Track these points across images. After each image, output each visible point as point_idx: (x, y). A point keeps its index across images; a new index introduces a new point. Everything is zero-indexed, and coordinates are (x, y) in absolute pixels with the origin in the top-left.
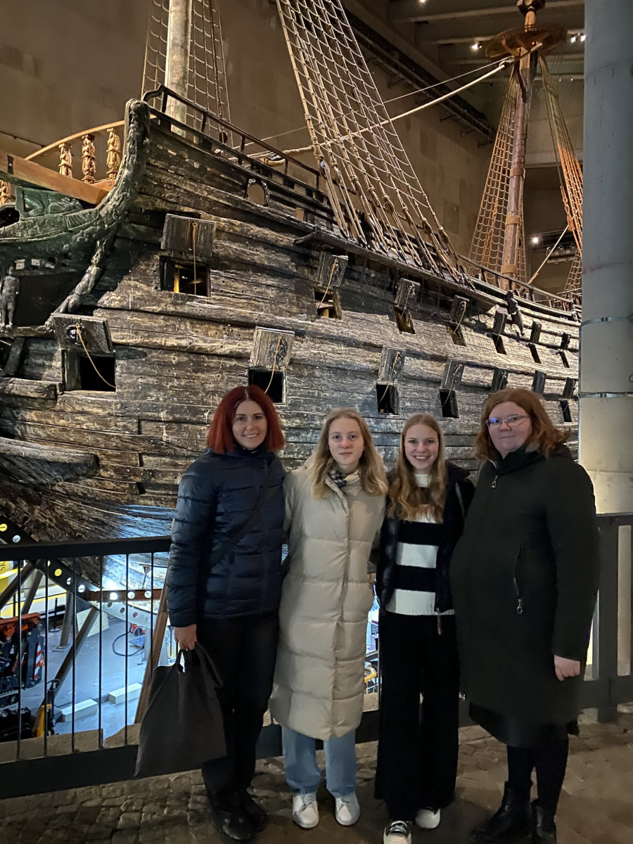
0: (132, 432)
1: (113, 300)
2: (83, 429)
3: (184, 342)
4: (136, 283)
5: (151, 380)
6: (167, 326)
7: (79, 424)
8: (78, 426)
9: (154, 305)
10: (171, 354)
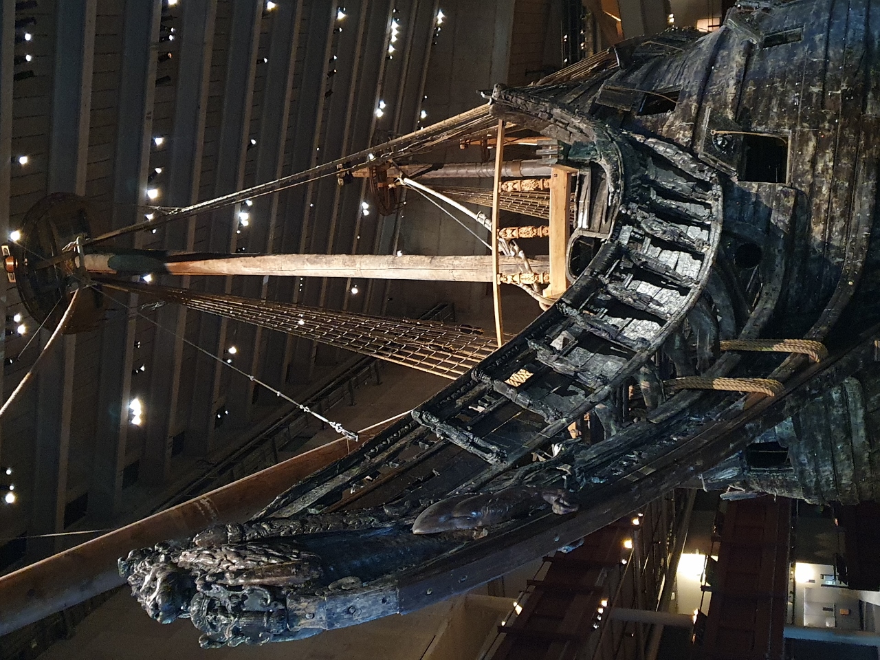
0: (837, 116)
1: (683, 135)
2: (833, 166)
3: (732, 82)
4: (665, 126)
5: (774, 102)
6: (713, 100)
7: (827, 169)
8: (830, 171)
9: (691, 108)
10: (745, 92)
